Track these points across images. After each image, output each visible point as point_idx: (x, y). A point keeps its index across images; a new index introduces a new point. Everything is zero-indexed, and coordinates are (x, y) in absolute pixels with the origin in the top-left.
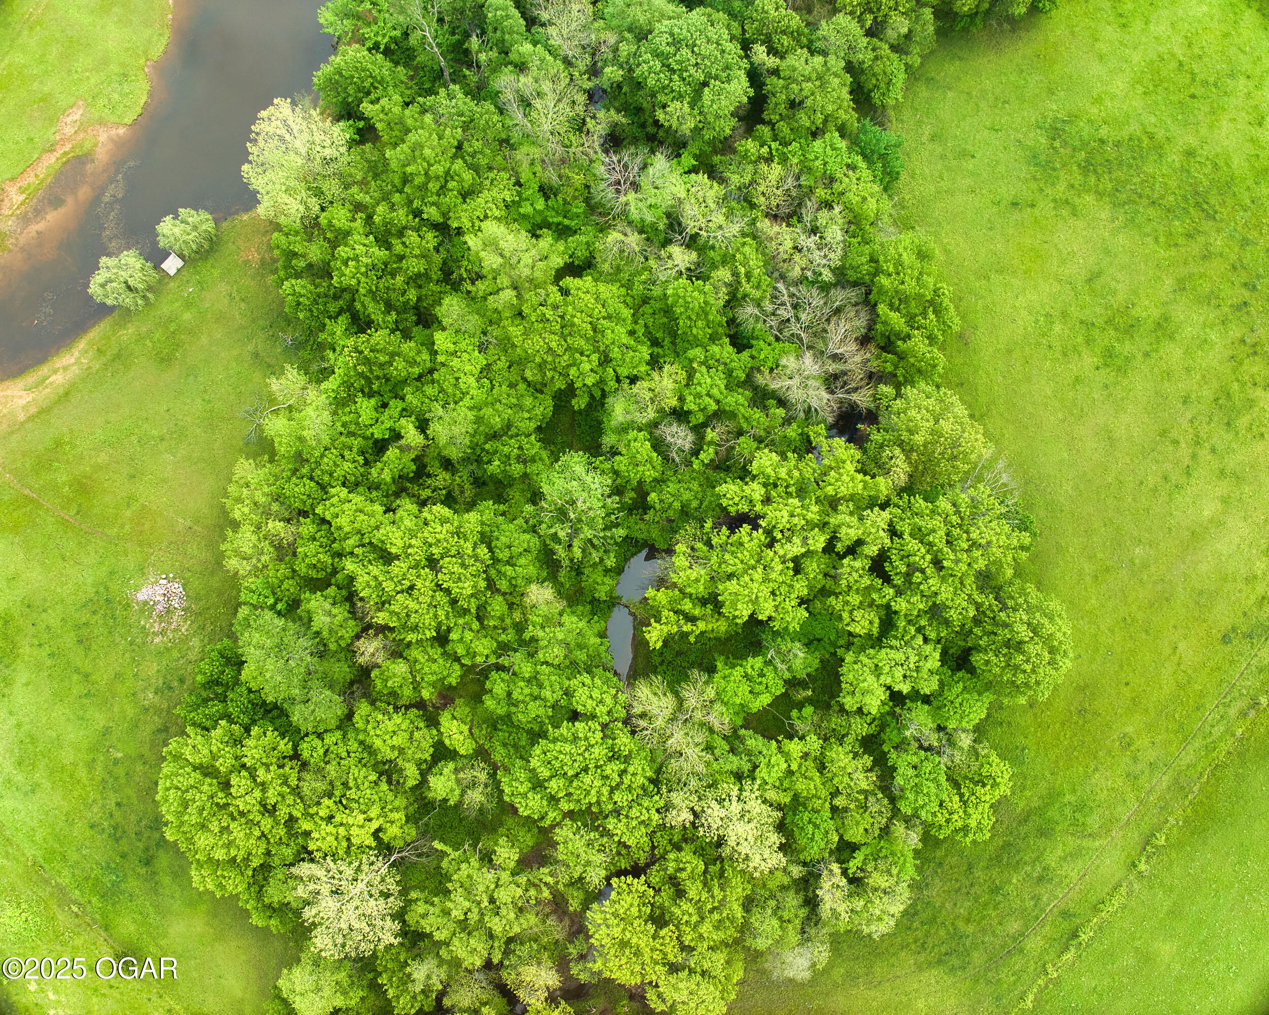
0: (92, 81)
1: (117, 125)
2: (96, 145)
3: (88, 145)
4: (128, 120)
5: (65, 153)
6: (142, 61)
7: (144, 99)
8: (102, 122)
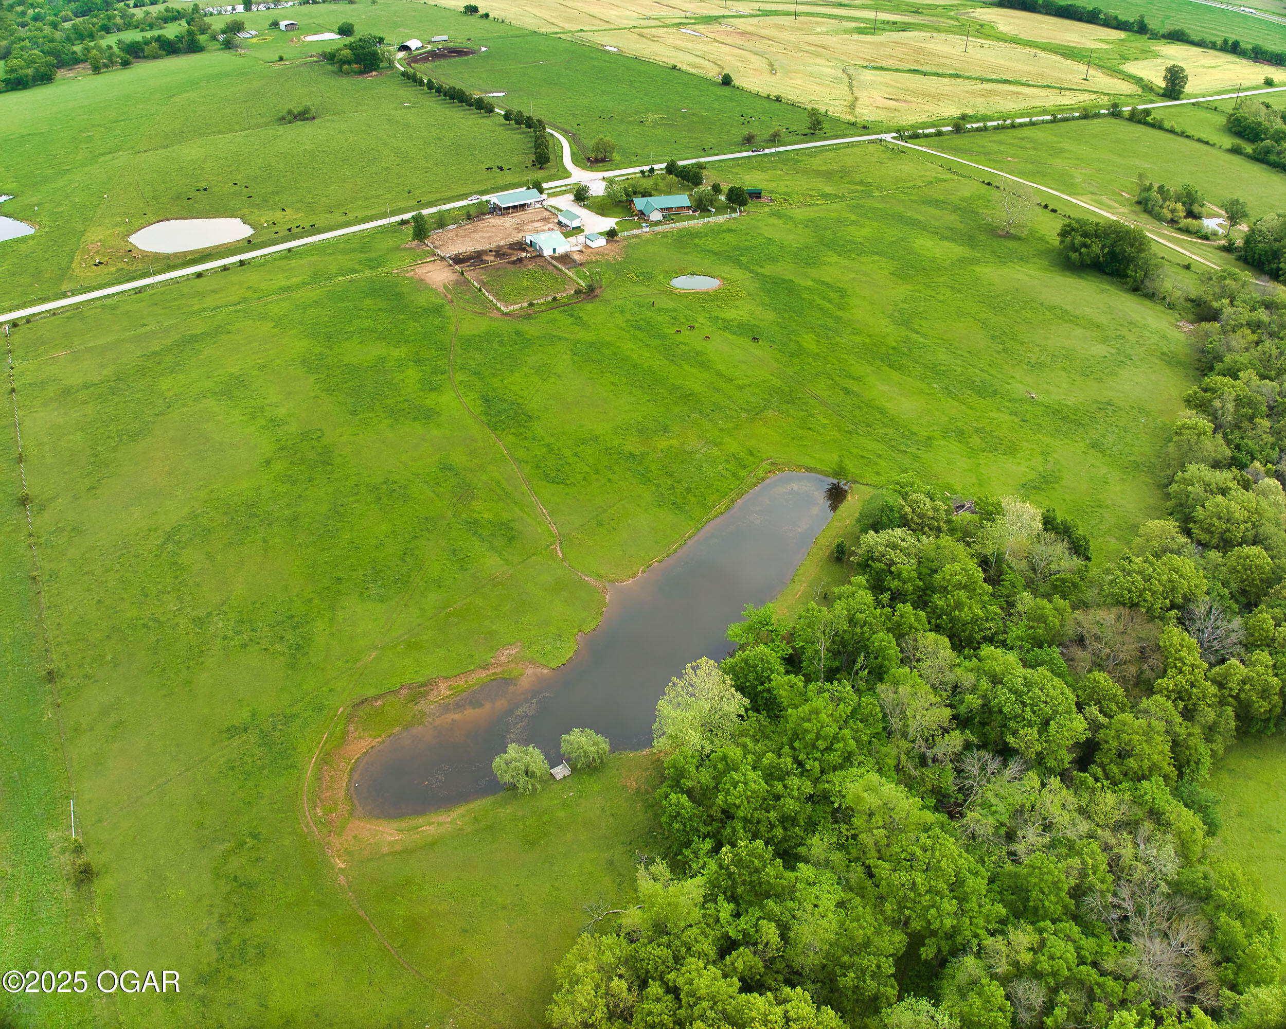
0: (533, 632)
1: (544, 666)
2: (522, 675)
3: (515, 673)
4: (554, 665)
5: (495, 674)
6: (576, 631)
7: (571, 654)
8: (532, 661)
